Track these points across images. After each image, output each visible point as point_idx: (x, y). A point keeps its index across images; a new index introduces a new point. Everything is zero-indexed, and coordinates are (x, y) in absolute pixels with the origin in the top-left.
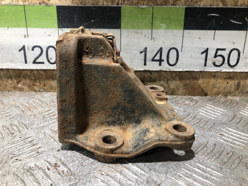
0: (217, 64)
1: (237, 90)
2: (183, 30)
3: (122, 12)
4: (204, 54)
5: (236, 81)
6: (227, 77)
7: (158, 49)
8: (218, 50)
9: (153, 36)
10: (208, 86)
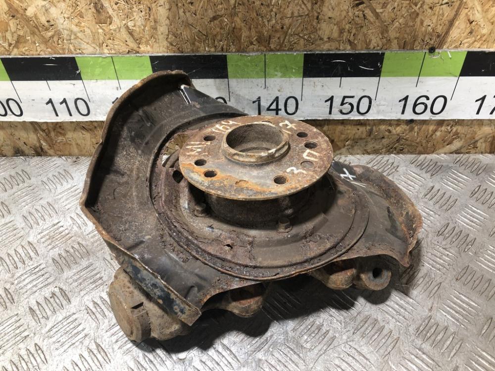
0: (344, 111)
1: (370, 136)
2: (302, 78)
3: (228, 60)
4: (329, 103)
5: (368, 128)
6: (358, 123)
7: (274, 98)
8: (345, 97)
9: (266, 84)
10: (335, 133)
